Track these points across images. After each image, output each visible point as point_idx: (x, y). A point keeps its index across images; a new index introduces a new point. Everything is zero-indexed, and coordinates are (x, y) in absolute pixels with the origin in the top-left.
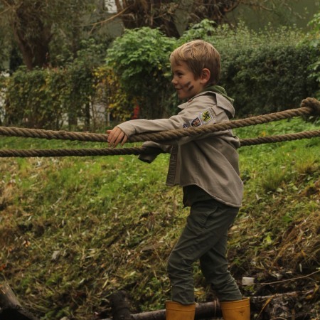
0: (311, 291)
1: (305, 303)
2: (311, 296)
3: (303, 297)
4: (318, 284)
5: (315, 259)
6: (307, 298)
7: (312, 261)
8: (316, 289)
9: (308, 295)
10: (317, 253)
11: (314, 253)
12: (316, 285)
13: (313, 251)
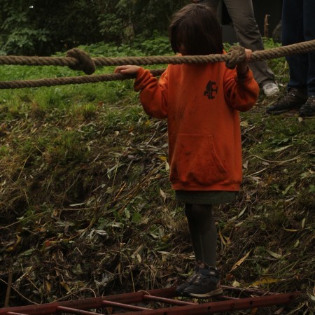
0: (12, 243)
1: (5, 256)
2: (12, 248)
3: (3, 249)
4: (20, 235)
5: (12, 208)
6: (8, 250)
7: (9, 210)
8: (18, 241)
9: (8, 247)
10: (14, 202)
11: (11, 202)
12: (18, 236)
13: (10, 199)
